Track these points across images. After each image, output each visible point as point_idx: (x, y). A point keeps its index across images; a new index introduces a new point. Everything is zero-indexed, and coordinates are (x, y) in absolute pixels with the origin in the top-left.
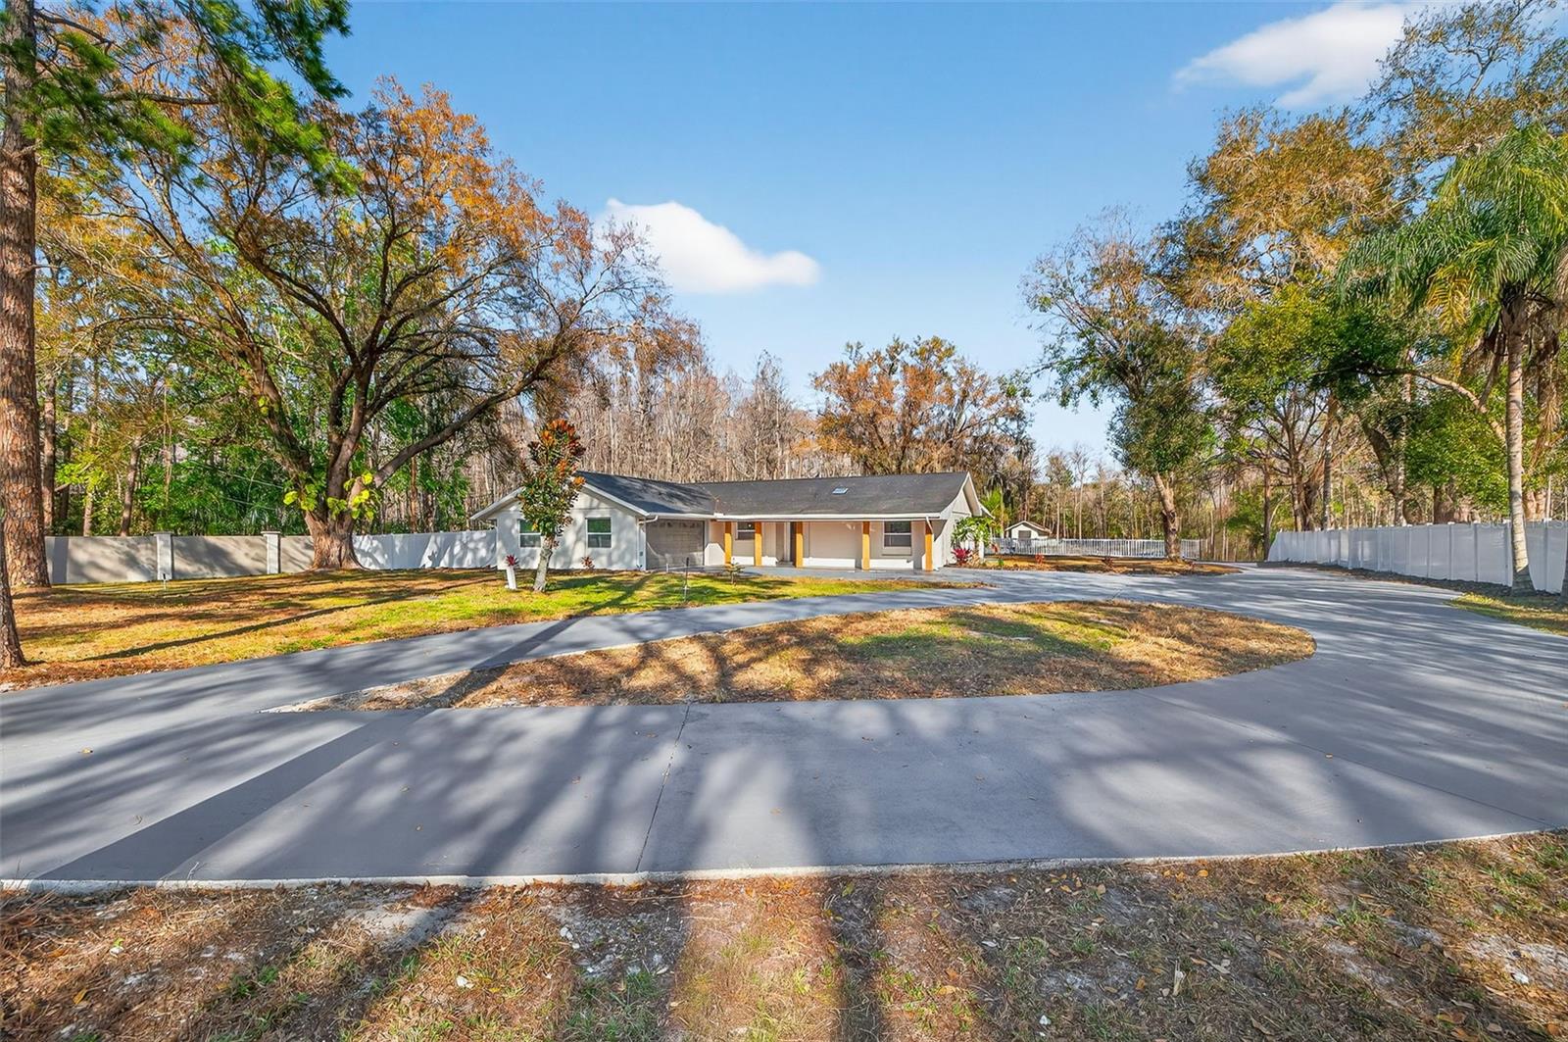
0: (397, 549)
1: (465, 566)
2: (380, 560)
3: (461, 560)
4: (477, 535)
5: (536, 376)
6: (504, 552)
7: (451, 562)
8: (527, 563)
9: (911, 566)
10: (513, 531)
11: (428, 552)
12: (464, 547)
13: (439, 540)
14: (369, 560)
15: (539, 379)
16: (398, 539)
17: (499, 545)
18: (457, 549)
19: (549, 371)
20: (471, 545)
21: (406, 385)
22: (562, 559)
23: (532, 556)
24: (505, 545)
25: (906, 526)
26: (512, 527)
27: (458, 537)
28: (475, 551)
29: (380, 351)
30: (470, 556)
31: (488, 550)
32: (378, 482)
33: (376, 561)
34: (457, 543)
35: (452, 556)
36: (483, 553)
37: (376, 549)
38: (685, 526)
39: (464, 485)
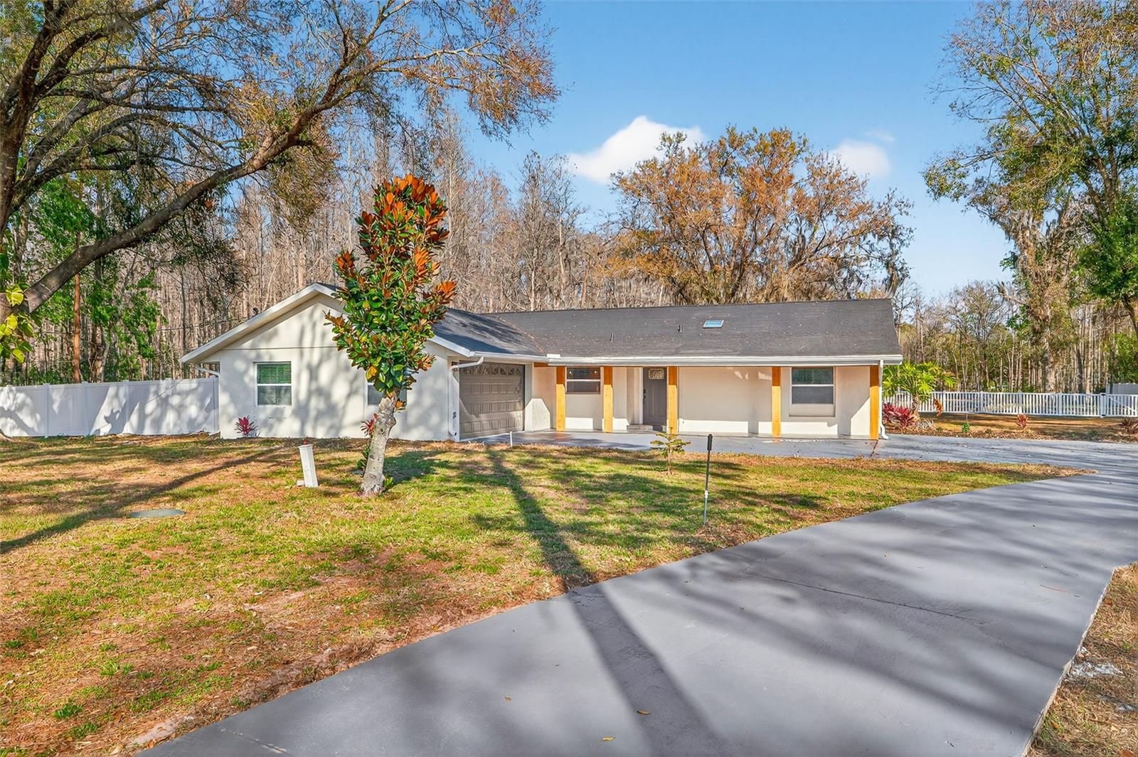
0: (55, 407)
1: (164, 431)
2: (28, 421)
3: (157, 422)
4: (185, 385)
5: (293, 141)
6: (231, 410)
7: (141, 425)
8: (271, 427)
9: (833, 431)
10: (246, 379)
11: (105, 411)
12: (164, 403)
13: (122, 392)
14: (11, 422)
15: (299, 143)
16: (57, 392)
17: (223, 399)
18: (151, 406)
19: (313, 132)
20: (175, 400)
21: (79, 153)
22: (328, 422)
23: (278, 416)
24: (234, 399)
25: (826, 374)
26: (246, 372)
27: (153, 389)
28: (180, 409)
29: (41, 90)
30: (171, 417)
31: (201, 408)
32: (33, 302)
33: (21, 425)
34: (151, 397)
35: (143, 417)
36: (193, 411)
37: (20, 407)
38: (502, 372)
39: (152, 314)
